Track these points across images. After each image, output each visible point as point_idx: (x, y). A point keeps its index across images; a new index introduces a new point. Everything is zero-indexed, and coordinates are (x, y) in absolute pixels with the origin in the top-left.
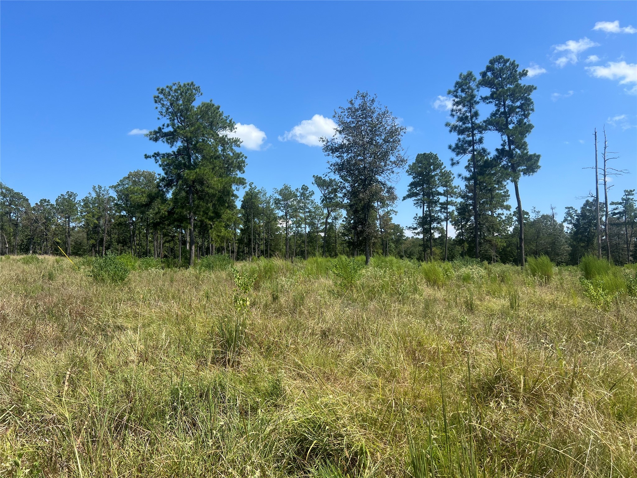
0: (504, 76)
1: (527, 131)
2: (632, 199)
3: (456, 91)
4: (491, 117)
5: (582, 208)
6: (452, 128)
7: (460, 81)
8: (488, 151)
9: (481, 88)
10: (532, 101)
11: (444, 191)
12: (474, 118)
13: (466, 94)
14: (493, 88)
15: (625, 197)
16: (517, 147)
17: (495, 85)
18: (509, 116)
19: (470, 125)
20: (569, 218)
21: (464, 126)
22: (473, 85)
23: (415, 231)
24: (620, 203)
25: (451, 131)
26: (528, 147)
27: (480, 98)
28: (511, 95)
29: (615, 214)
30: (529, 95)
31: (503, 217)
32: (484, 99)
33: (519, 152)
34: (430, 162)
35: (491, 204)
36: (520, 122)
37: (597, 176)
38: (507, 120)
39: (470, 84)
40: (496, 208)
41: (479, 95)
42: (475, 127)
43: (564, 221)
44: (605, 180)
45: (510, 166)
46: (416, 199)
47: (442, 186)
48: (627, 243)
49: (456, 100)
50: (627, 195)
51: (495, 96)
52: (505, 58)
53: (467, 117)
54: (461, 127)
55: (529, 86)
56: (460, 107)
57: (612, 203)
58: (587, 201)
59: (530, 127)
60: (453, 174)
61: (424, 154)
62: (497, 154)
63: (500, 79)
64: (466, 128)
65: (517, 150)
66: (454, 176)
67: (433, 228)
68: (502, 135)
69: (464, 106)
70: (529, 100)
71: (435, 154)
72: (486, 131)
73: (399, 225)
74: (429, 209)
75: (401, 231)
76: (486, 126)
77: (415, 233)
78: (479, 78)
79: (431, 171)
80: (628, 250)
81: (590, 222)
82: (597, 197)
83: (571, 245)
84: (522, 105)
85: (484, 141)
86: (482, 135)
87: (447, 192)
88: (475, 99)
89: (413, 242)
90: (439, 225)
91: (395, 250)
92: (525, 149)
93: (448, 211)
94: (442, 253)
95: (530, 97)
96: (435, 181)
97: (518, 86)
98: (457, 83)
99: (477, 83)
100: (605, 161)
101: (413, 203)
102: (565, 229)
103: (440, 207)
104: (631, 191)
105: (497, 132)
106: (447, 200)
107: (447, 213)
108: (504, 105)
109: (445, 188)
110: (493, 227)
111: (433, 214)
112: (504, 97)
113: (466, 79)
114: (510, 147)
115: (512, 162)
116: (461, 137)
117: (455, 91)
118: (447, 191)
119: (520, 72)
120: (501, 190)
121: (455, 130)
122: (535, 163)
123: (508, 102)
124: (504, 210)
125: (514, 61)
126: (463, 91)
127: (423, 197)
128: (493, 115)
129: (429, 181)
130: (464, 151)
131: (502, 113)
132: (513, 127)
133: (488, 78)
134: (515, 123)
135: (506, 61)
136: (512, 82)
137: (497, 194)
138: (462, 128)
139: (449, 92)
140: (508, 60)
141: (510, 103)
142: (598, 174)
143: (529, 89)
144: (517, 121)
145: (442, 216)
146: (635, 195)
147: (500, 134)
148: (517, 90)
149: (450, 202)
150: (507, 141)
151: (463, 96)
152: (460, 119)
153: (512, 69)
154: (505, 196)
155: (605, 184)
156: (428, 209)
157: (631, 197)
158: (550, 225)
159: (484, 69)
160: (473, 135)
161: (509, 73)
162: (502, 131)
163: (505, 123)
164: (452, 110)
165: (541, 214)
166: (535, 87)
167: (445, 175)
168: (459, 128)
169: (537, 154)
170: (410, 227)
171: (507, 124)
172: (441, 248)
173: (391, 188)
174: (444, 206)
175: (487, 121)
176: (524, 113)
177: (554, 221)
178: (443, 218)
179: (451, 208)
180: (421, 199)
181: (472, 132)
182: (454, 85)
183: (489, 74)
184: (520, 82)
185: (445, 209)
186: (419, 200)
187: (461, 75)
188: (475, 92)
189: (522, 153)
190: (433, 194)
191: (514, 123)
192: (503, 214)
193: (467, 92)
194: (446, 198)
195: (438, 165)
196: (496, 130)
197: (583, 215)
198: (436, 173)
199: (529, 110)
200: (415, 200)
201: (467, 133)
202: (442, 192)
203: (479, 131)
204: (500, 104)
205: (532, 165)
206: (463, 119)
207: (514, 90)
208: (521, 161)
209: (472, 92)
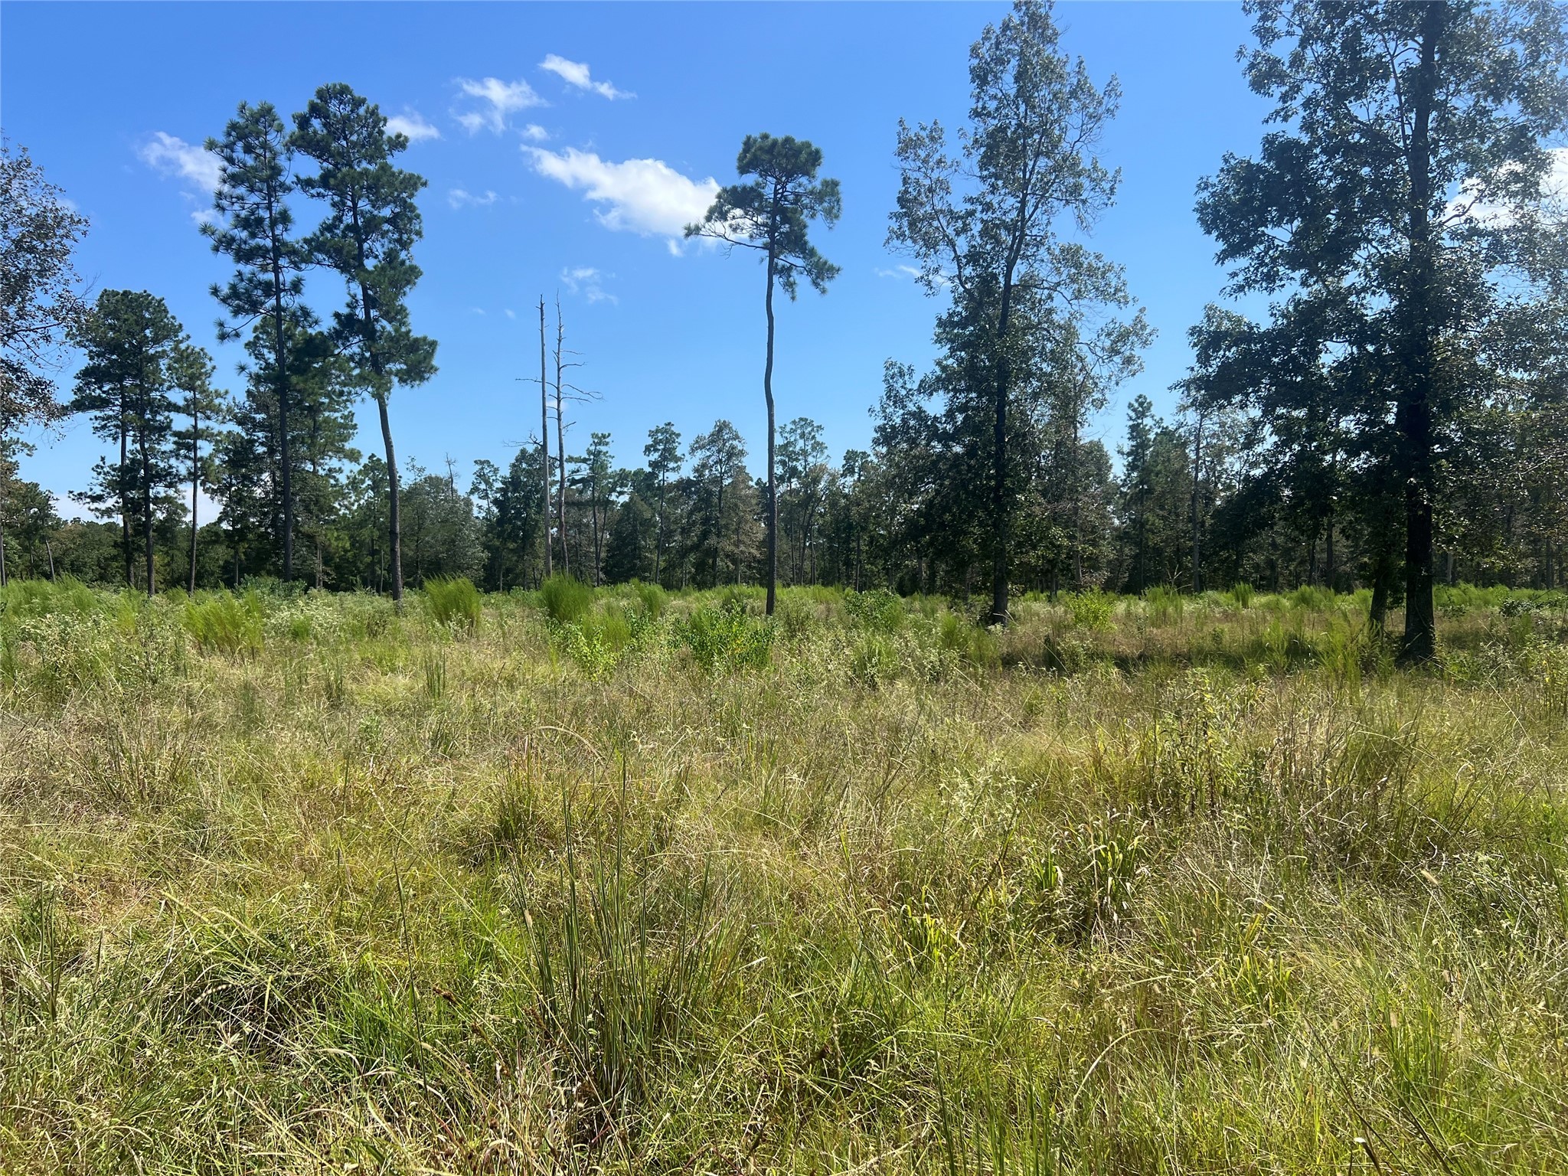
0: (354, 138)
1: (408, 282)
2: (605, 454)
3: (230, 146)
4: (322, 234)
5: (514, 465)
6: (220, 242)
7: (242, 121)
8: (315, 315)
9: (296, 154)
10: (418, 211)
11: (186, 400)
12: (280, 227)
13: (256, 159)
14: (326, 160)
15: (593, 448)
16: (385, 315)
17: (332, 156)
18: (367, 239)
19: (269, 243)
20: (483, 486)
21: (253, 243)
22: (275, 140)
23: (96, 505)
24: (584, 461)
25: (216, 249)
26: (410, 319)
27: (295, 179)
28: (369, 188)
29: (574, 482)
30: (411, 196)
31: (343, 479)
32: (307, 184)
33: (389, 328)
34: (143, 317)
35: (313, 444)
36: (391, 256)
37: (544, 398)
38: (361, 247)
39: (268, 138)
40: (323, 454)
41: (292, 172)
42: (280, 249)
43: (472, 492)
44: (558, 410)
45: (367, 359)
46: (102, 414)
47: (179, 386)
48: (595, 542)
49: (231, 169)
50: (596, 444)
51: (332, 181)
52: (357, 94)
53: (260, 221)
54: (245, 242)
55: (412, 176)
56: (242, 190)
57: (571, 459)
58: (523, 451)
59: (414, 272)
60: (211, 359)
61: (126, 293)
62: (337, 327)
63: (344, 143)
64: (259, 248)
65: (384, 323)
66: (213, 363)
67: (156, 498)
68: (348, 282)
69: (252, 190)
70: (412, 208)
71: (158, 298)
72: (311, 266)
73: (37, 485)
74: (142, 446)
75: (44, 504)
76: (310, 252)
77: (97, 509)
78: (291, 128)
79: (148, 343)
80: (598, 558)
81: (527, 498)
82: (544, 447)
83: (486, 547)
84: (396, 215)
85: (304, 290)
86: (300, 274)
87: (194, 404)
88: (281, 179)
89: (82, 535)
90: (171, 492)
91: (20, 558)
92: (404, 323)
93: (199, 455)
94: (168, 564)
95: (414, 201)
96: (157, 370)
97: (385, 168)
98: (233, 126)
99: (288, 138)
100: (559, 369)
101: (90, 425)
102: (475, 512)
103: (175, 443)
104: (604, 436)
105: (336, 272)
106: (195, 427)
107: (195, 460)
108: (354, 208)
109: (189, 395)
110: (319, 504)
111: (153, 461)
112: (353, 188)
113: (257, 121)
114: (367, 314)
115: (373, 350)
116: (247, 269)
117: (226, 147)
118: (195, 401)
119: (390, 138)
120: (336, 411)
121: (228, 247)
122: (425, 358)
123: (363, 205)
124: (345, 461)
125: (377, 107)
126: (248, 149)
127: (123, 412)
128: (328, 228)
129: (140, 371)
130: (254, 307)
131: (348, 228)
132: (375, 267)
133: (315, 132)
134: (380, 258)
135: (358, 103)
136: (372, 157)
137: (327, 420)
138: (247, 247)
139: (211, 146)
140: (362, 102)
141: (369, 207)
142: (546, 395)
143: (412, 182)
144: (384, 253)
145: (182, 467)
146: (611, 444)
147: (344, 277)
148: (385, 179)
149: (203, 431)
150: (360, 297)
151: (248, 164)
152: (244, 223)
153: (371, 125)
154: (345, 427)
155: (559, 419)
156: (138, 446)
157: (603, 448)
158: (445, 500)
159: (305, 109)
160: (277, 270)
161: (365, 133)
162: (349, 272)
163: (356, 252)
164: (220, 195)
165: (427, 473)
166: (423, 180)
167: (188, 357)
168: (240, 245)
169: (430, 338)
170: (80, 494)
171: (361, 256)
172: (167, 553)
173: (38, 383)
174: (187, 441)
175: (312, 239)
176: (401, 238)
177: (453, 491)
178: (183, 472)
179: (205, 448)
180: (116, 418)
181: (275, 262)
182: (225, 129)
183: (316, 123)
184: (390, 160)
185: (189, 450)
186: (109, 418)
187: (243, 107)
188: (282, 161)
189: (396, 331)
190: (157, 407)
191: (376, 257)
192: (340, 471)
193: (259, 155)
194: (192, 421)
195: (170, 331)
196: (337, 266)
197: (513, 483)
198: (160, 349)
199: (411, 231)
200: (96, 418)
201: (259, 261)
202: (181, 403)
203: (291, 262)
204: (344, 204)
205: (420, 362)
206: (251, 224)
207: (377, 178)
208: (393, 351)
209: (274, 159)
